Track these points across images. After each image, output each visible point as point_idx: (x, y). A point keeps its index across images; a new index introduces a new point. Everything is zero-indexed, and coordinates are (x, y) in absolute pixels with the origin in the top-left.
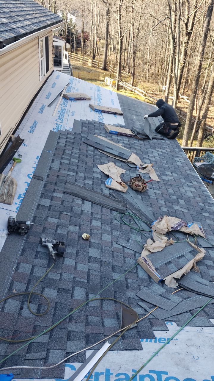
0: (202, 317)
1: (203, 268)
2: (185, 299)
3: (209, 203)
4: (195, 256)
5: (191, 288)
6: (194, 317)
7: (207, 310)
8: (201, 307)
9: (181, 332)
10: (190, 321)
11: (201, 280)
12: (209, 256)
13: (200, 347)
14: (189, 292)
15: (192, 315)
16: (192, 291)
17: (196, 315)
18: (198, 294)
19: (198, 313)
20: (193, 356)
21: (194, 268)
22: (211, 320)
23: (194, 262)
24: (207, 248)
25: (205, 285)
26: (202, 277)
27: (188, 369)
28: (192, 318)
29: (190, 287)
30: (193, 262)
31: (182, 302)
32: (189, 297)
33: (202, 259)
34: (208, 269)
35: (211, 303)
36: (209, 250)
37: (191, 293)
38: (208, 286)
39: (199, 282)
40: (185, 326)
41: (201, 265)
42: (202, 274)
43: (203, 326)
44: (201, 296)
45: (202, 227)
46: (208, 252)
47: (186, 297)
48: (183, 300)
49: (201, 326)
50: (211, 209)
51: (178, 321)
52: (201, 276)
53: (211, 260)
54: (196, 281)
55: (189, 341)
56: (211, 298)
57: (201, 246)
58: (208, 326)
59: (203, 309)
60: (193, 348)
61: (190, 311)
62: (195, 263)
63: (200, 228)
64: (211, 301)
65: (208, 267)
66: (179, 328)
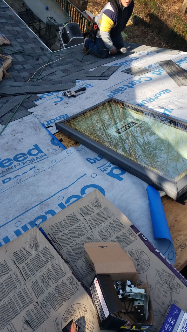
0: (21, 111)
1: (15, 73)
2: (5, 103)
3: (3, 8)
4: (2, 64)
5: (8, 93)
6: (15, 113)
7: (24, 104)
8: (19, 104)
9: (6, 129)
10: (12, 118)
11: (15, 84)
12: (17, 61)
13: (23, 131)
14: (7, 97)
15: (13, 112)
16: (10, 95)
17: (16, 111)
18: (15, 95)
19: (17, 109)
20: (18, 140)
21: (6, 75)
22: (29, 110)
23: (4, 69)
24: (13, 54)
25: (19, 86)
26: (16, 81)
27: (16, 149)
28: (14, 115)
29: (6, 93)
30: (2, 70)
31: (3, 107)
32: (8, 101)
33: (10, 65)
34: (19, 72)
35: (27, 98)
36: (16, 56)
37: (9, 97)
38: (21, 86)
39: (13, 86)
40: (9, 123)
41: (12, 71)
42: (15, 78)
43: (23, 117)
44: (18, 96)
45: (4, 36)
46: (15, 57)
47: (5, 101)
48: (3, 105)
49: (21, 118)
50: (6, 14)
51: (2, 122)
52: (14, 80)
53: (19, 64)
54: (11, 86)
55: (14, 131)
56: (26, 94)
57: (7, 54)
58: (27, 115)
59: (21, 105)
60: (17, 135)
61: (10, 111)
62: (5, 71)
63: (2, 36)
64: (26, 96)
65: (19, 71)
66: (4, 126)
